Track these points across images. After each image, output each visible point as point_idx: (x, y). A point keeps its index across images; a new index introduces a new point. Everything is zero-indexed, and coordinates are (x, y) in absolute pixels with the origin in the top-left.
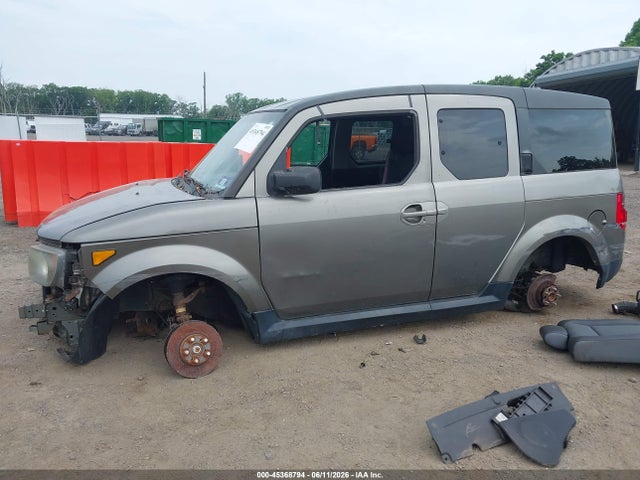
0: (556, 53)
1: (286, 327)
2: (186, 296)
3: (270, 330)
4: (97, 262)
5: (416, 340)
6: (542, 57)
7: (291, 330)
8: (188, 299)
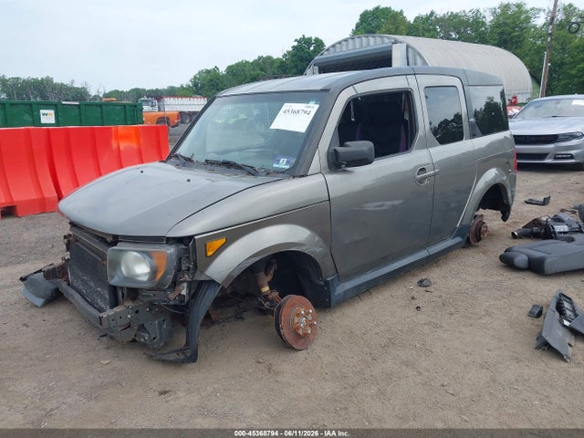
0: (306, 37)
1: (345, 288)
2: (267, 275)
3: (336, 293)
4: (210, 254)
5: (421, 283)
6: (296, 40)
7: (349, 290)
8: (269, 278)
